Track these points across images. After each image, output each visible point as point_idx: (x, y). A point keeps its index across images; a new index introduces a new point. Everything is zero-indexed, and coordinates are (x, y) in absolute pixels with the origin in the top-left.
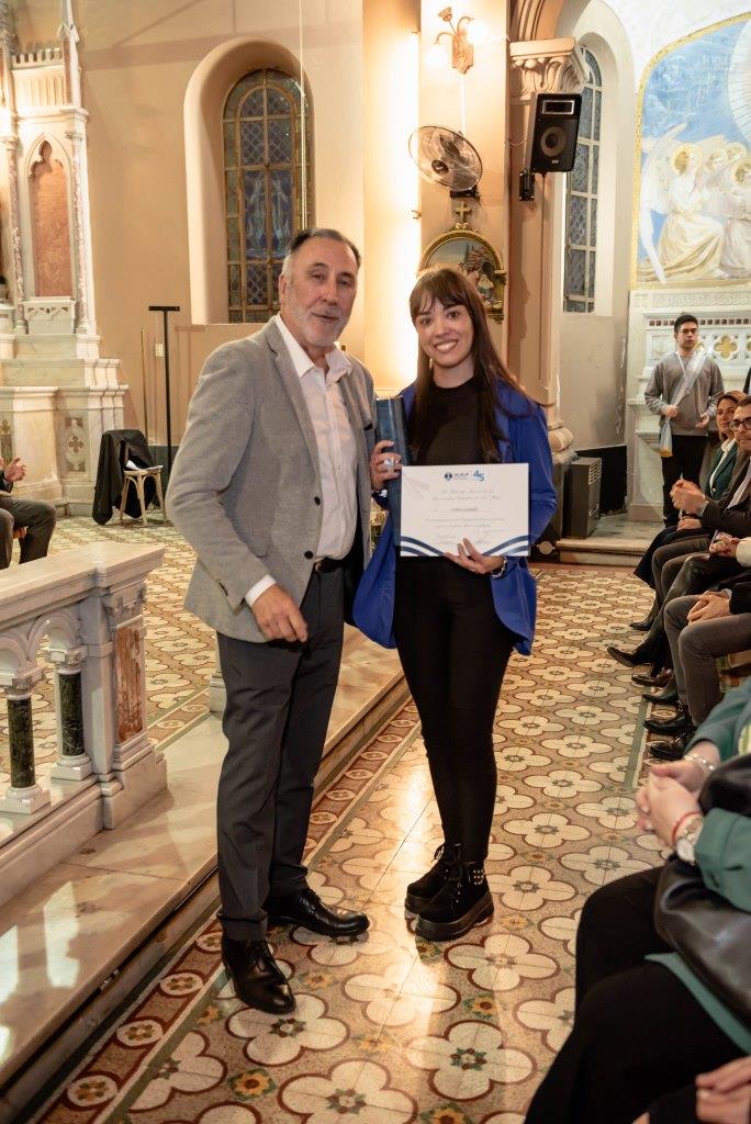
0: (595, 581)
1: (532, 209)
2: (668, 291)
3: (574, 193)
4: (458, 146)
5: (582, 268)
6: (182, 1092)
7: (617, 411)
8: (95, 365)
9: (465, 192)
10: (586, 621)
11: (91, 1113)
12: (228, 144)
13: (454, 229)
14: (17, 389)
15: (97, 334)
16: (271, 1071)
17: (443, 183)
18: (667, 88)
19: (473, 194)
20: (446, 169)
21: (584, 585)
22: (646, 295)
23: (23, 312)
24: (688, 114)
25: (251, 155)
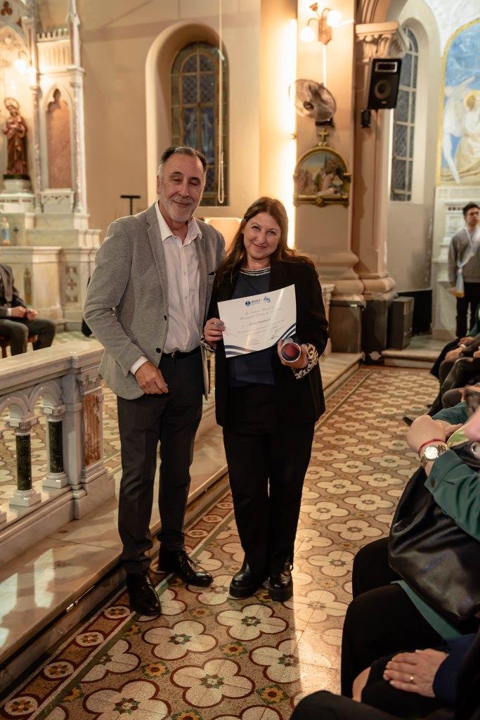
0: (406, 378)
1: (370, 133)
2: (462, 187)
3: (399, 123)
4: (320, 92)
5: (403, 172)
6: (113, 673)
7: (426, 266)
8: (86, 233)
9: (325, 122)
10: (397, 403)
11: (57, 682)
12: (174, 91)
13: (317, 146)
14: (35, 248)
15: (88, 212)
16: (168, 664)
17: (310, 116)
18: (462, 53)
19: (330, 124)
20: (312, 107)
21: (399, 380)
22: (446, 190)
23: (40, 199)
24: (475, 71)
25: (189, 98)
